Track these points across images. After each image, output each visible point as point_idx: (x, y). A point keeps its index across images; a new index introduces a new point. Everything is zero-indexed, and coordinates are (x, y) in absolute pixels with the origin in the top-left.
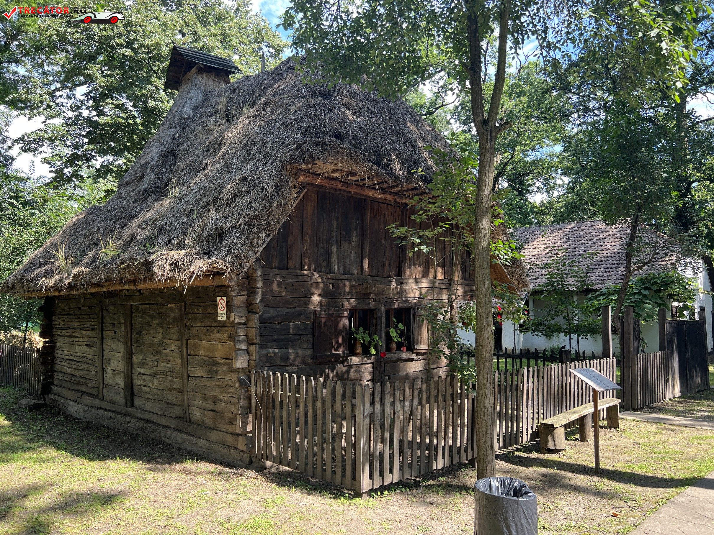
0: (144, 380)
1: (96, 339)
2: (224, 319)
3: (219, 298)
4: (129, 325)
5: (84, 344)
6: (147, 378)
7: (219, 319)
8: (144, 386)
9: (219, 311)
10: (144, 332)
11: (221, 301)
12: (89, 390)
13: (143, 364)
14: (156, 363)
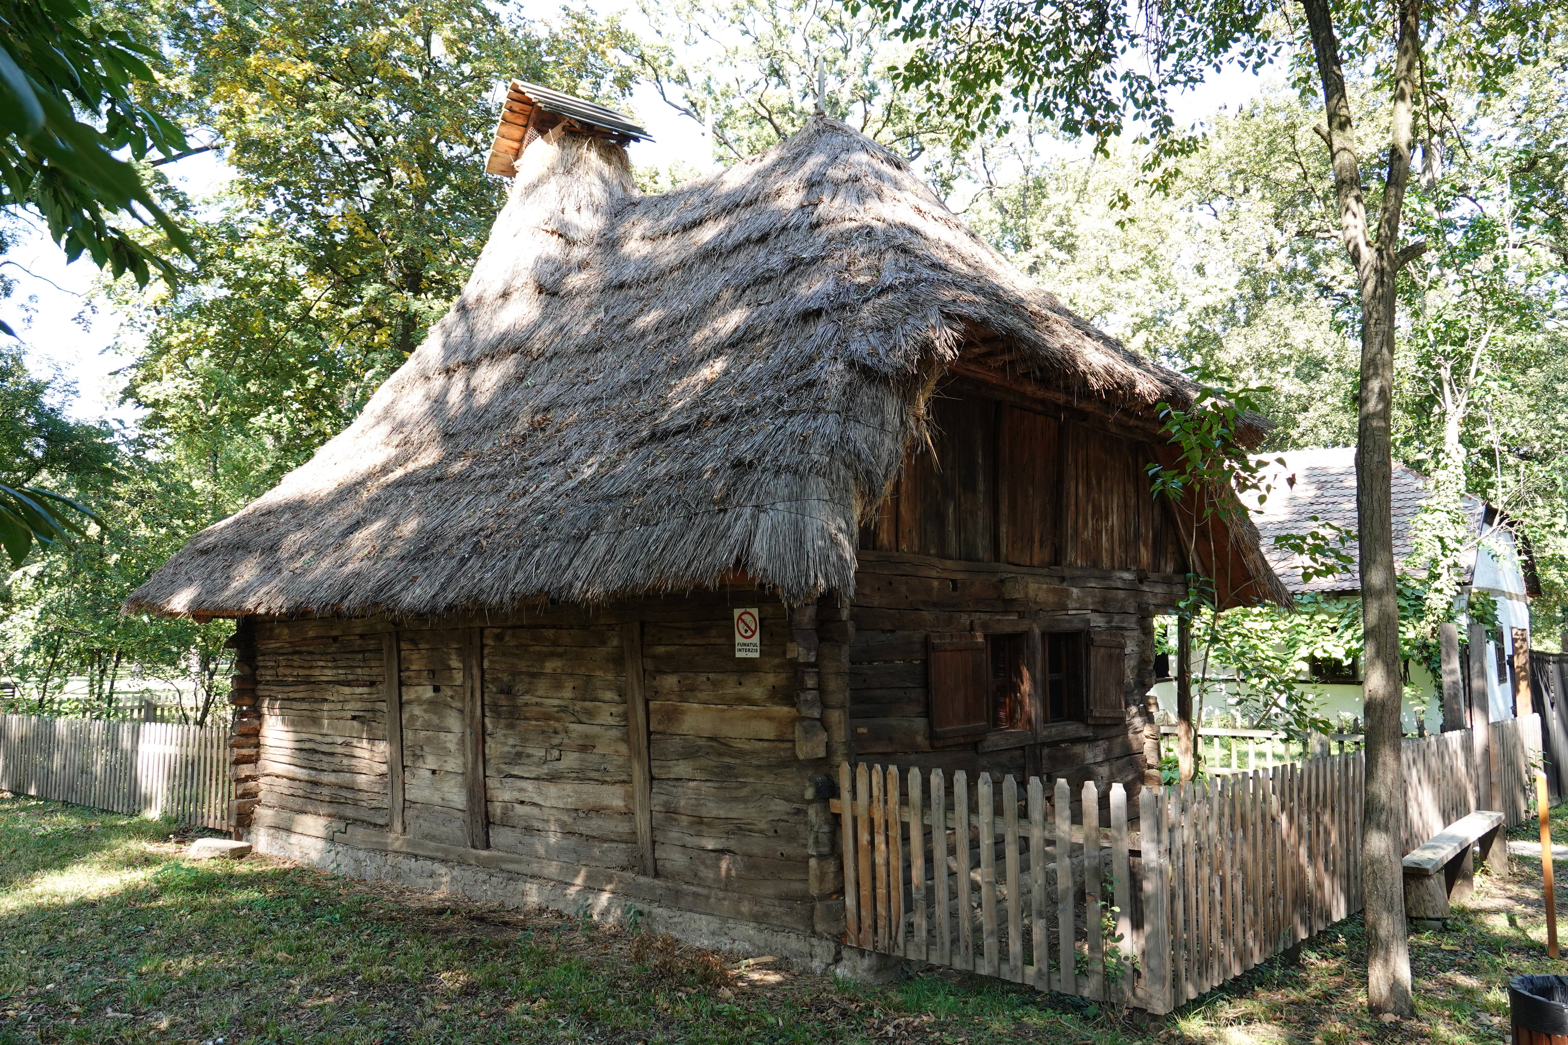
0: (521, 790)
1: (383, 706)
2: (757, 655)
3: (737, 612)
4: (476, 672)
5: (349, 715)
6: (528, 785)
7: (738, 655)
8: (522, 802)
9: (739, 639)
10: (519, 687)
11: (746, 617)
12: (363, 815)
13: (519, 755)
14: (556, 753)
